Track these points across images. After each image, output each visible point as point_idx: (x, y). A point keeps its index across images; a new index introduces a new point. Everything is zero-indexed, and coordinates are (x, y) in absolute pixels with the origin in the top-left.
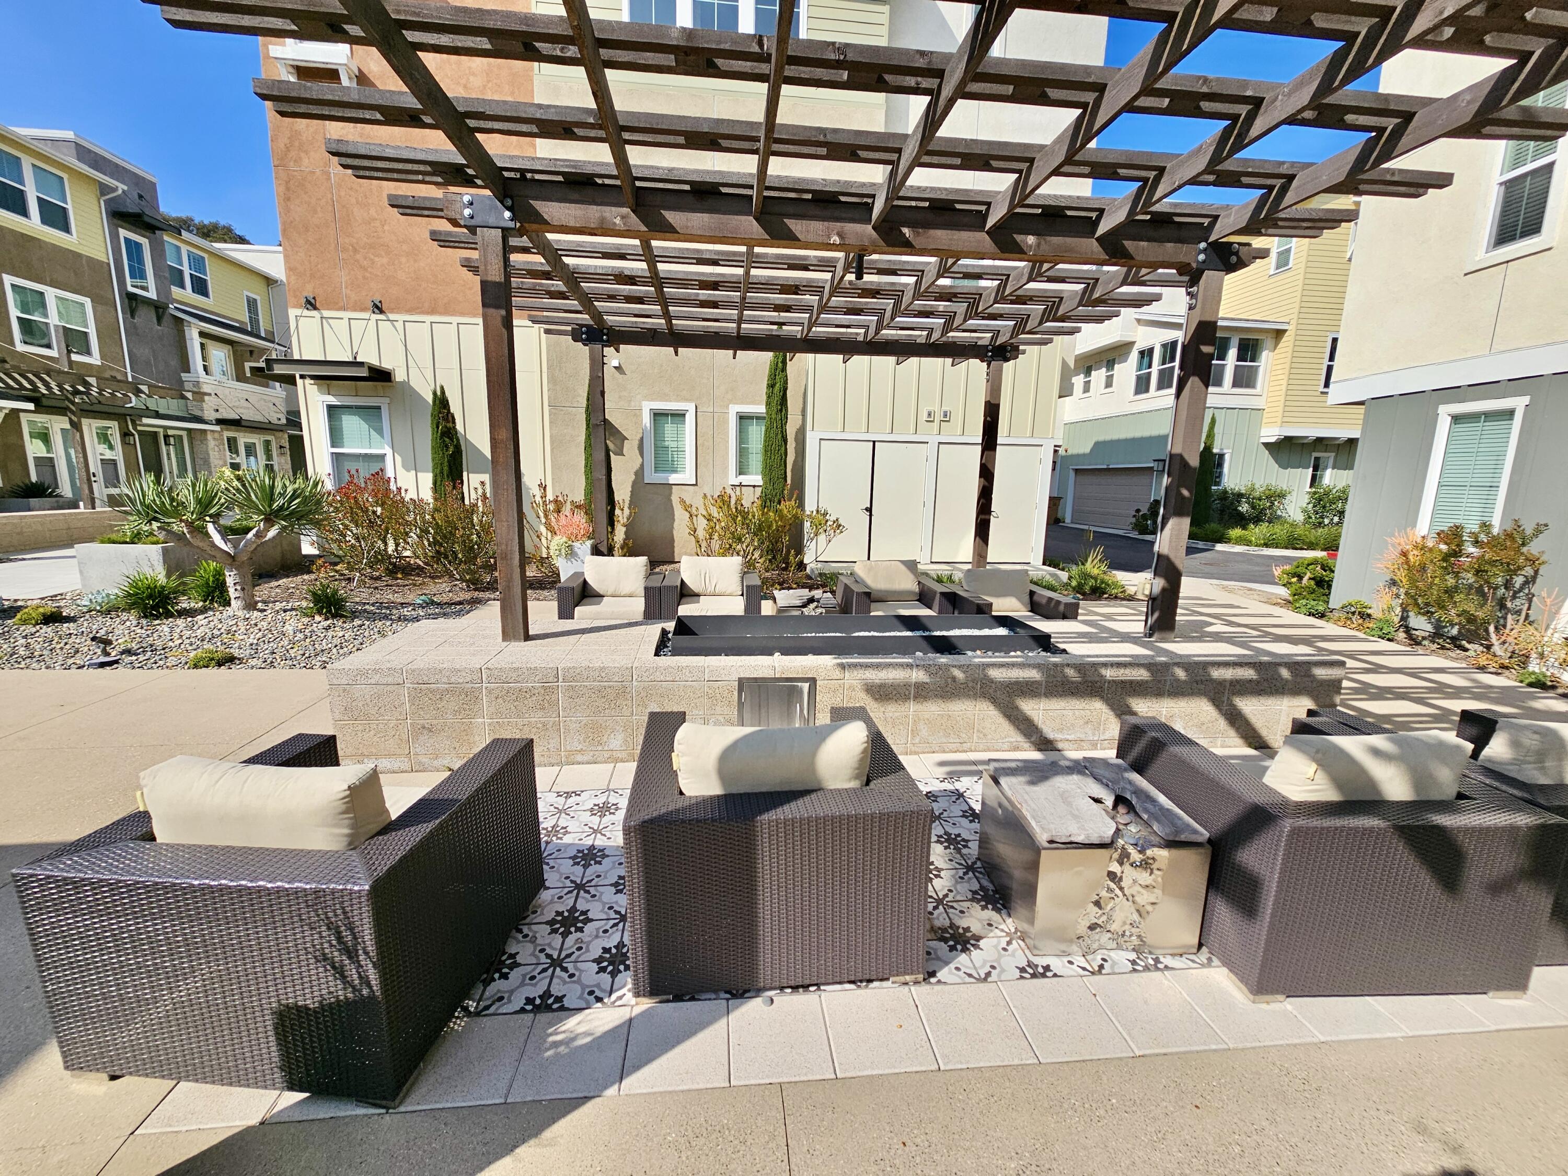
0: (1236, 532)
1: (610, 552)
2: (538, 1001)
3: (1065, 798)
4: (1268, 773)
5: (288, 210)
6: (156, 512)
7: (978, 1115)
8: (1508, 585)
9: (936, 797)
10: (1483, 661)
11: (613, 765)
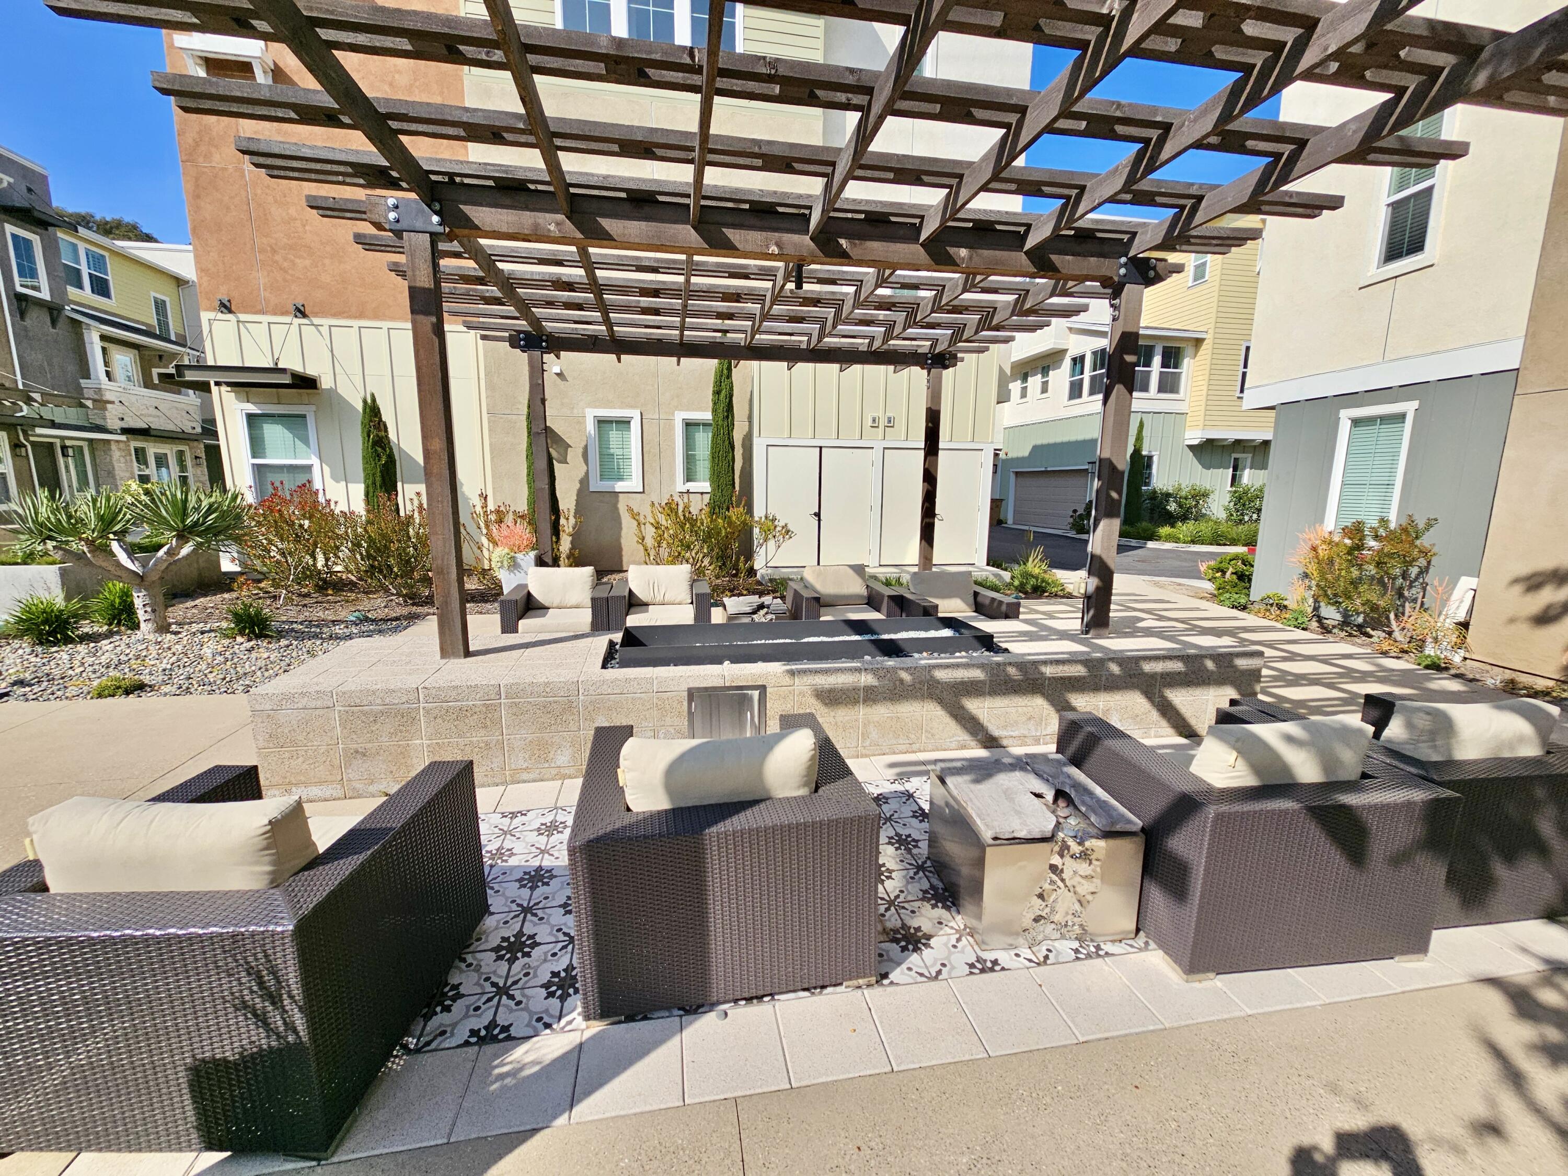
0: (1165, 530)
1: (555, 563)
2: (483, 1033)
3: (1008, 795)
4: (1195, 762)
5: (198, 209)
6: (51, 530)
7: (930, 1113)
8: (1405, 575)
9: (887, 799)
10: (1385, 647)
11: (560, 782)
